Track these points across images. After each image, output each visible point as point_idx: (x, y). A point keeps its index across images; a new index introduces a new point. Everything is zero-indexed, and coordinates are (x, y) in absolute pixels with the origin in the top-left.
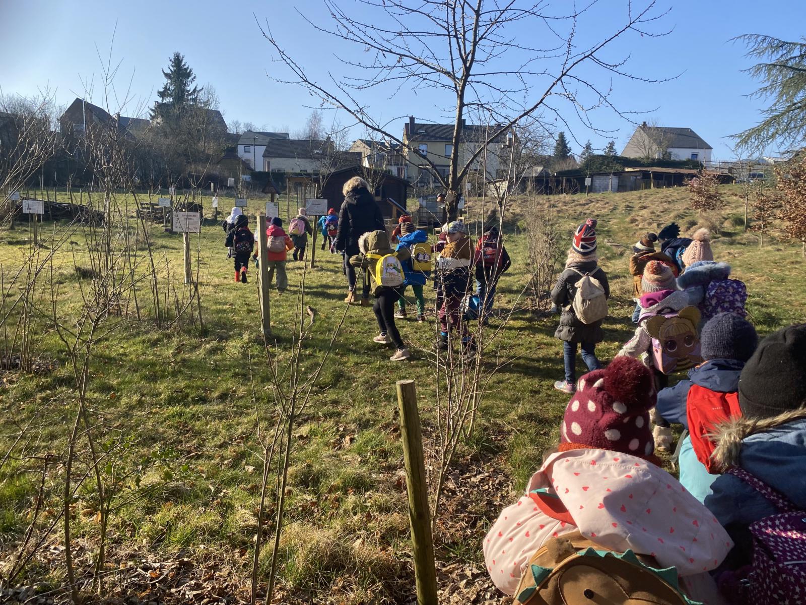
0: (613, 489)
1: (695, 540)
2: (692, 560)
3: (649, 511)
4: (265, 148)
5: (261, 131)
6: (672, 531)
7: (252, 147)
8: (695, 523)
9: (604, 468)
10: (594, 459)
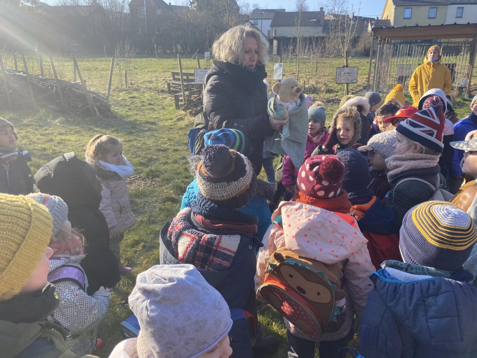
0: (300, 228)
1: (342, 245)
2: (337, 256)
3: (319, 235)
4: (271, 20)
5: (264, 9)
6: (331, 242)
7: (259, 21)
8: (343, 237)
9: (300, 213)
10: (297, 208)
